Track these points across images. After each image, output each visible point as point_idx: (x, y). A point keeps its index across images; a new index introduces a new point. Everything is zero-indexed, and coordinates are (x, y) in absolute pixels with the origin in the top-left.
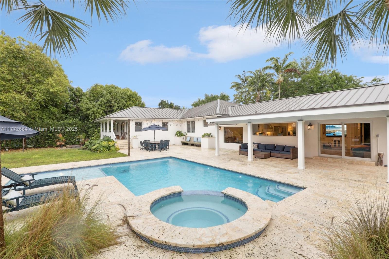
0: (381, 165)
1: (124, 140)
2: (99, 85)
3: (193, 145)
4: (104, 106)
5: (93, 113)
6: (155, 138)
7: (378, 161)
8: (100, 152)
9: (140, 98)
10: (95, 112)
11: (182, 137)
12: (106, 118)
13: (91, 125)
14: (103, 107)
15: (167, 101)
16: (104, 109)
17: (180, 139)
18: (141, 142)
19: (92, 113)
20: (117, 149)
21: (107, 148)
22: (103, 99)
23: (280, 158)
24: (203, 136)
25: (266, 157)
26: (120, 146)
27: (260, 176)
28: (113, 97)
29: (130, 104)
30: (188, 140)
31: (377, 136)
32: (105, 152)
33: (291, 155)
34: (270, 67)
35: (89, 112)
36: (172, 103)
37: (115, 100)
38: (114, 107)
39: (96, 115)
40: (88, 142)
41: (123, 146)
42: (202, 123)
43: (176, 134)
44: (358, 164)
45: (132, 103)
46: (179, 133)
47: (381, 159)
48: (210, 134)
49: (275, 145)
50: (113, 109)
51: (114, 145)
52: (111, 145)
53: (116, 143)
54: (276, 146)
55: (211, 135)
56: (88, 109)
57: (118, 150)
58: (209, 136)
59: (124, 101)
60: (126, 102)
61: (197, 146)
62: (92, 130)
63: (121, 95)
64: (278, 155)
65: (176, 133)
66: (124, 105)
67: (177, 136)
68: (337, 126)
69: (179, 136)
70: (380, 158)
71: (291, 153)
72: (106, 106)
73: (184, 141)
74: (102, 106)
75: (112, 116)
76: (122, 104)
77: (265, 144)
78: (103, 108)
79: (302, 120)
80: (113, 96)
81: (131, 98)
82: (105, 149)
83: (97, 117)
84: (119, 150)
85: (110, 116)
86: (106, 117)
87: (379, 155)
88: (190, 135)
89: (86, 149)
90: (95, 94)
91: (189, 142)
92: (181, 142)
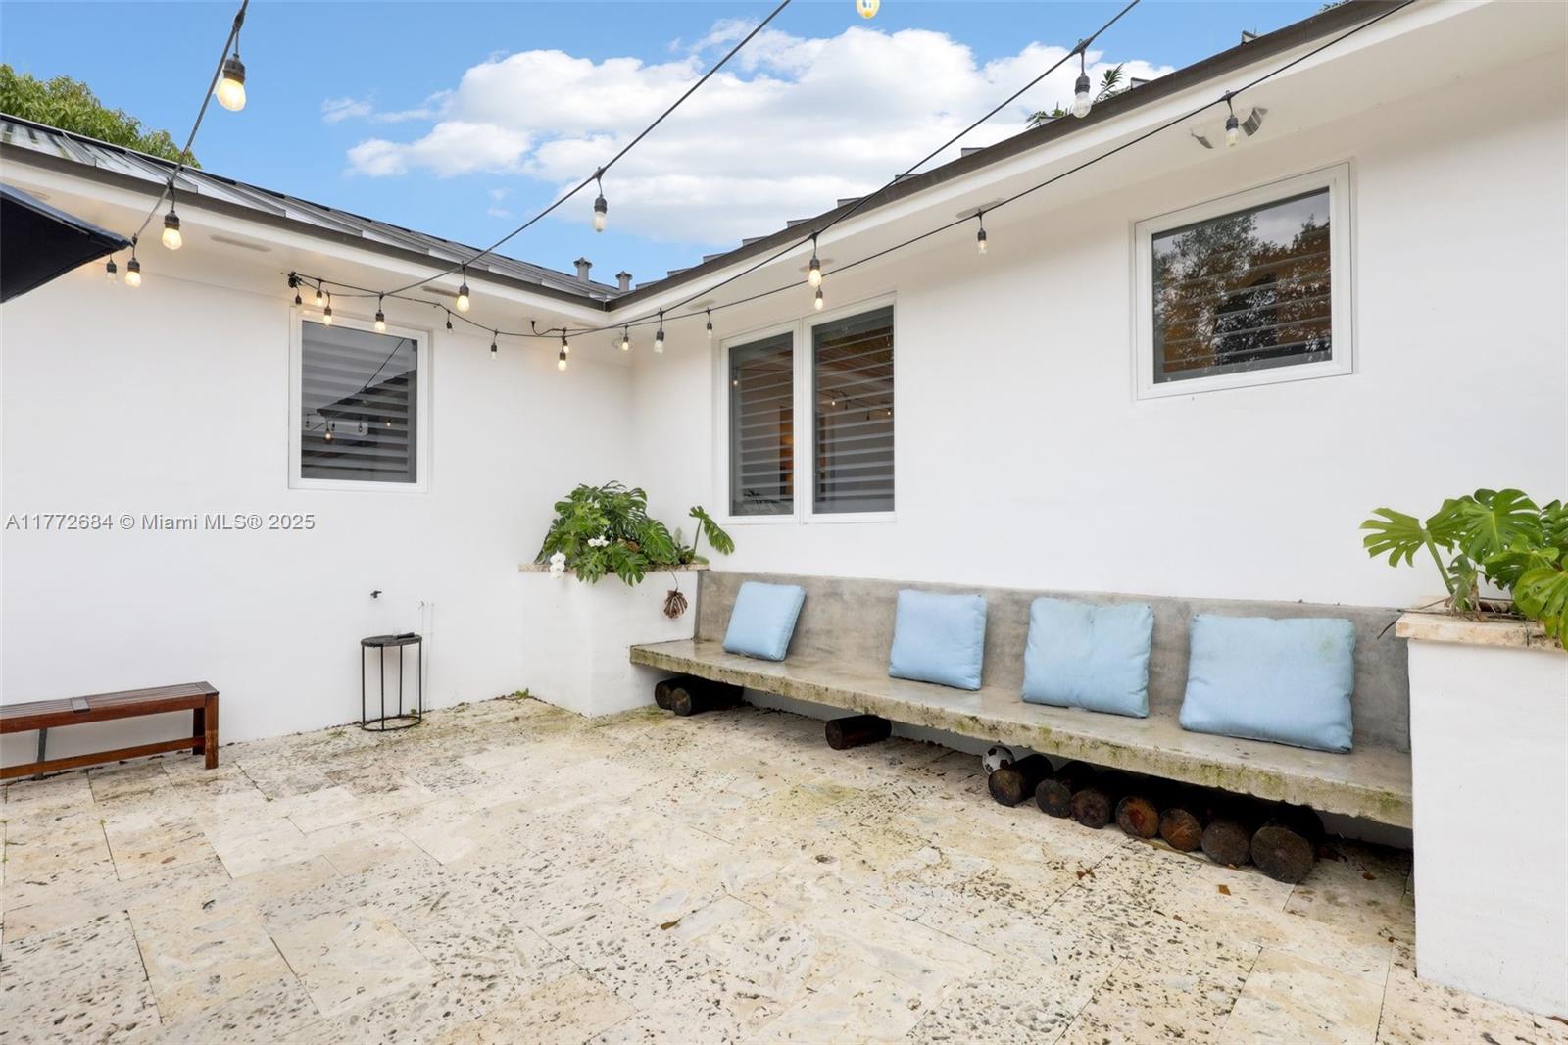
43: (554, 543)
46: (611, 513)
67: (578, 560)
69: (611, 565)
92: (630, 664)
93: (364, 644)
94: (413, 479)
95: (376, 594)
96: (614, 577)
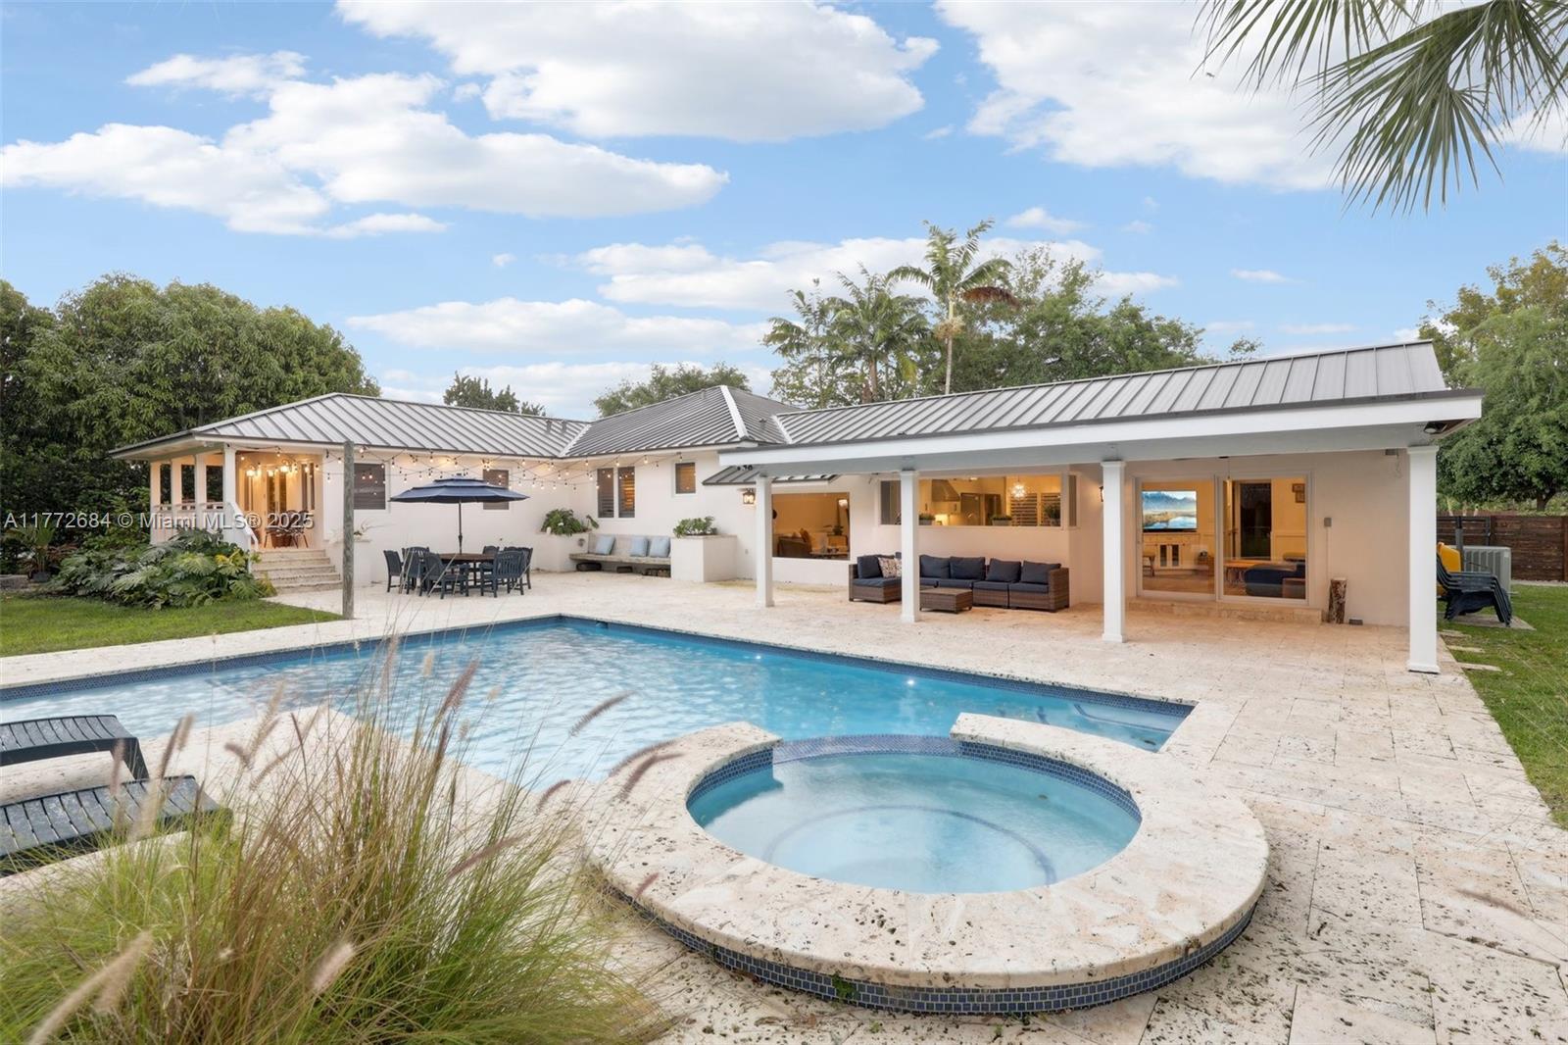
0: (1341, 621)
1: (291, 549)
2: (132, 279)
3: (627, 569)
4: (165, 384)
5: (102, 415)
6: (460, 537)
7: (1331, 606)
8: (167, 604)
9: (356, 358)
10: (115, 411)
11: (577, 536)
12: (197, 438)
13: (87, 477)
14: (158, 386)
15: (486, 382)
16: (164, 396)
17: (564, 546)
18: (391, 556)
19: (96, 412)
20: (264, 590)
21: (209, 586)
22: (159, 346)
23: (1009, 608)
24: (681, 531)
25: (961, 606)
26: (272, 575)
27: (998, 673)
28: (214, 345)
29: (304, 382)
30: (606, 551)
31: (1327, 522)
32: (196, 602)
33: (1052, 595)
34: (917, 273)
35: (74, 406)
36: (508, 393)
37: (227, 357)
38: (220, 390)
39: (118, 423)
40: (82, 559)
41: (290, 575)
42: (667, 477)
43: (547, 525)
44: (1273, 620)
45: (316, 377)
46: (563, 517)
47: (1341, 601)
48: (708, 519)
49: (984, 560)
50: (218, 398)
51: (246, 568)
52: (233, 570)
53: (255, 559)
54: (987, 563)
55: (713, 525)
56: (73, 393)
57: (268, 596)
58: (702, 528)
59: (275, 364)
60: (287, 368)
61: (646, 574)
62: (95, 501)
63: (259, 337)
64: (1002, 598)
65: (545, 517)
66: (277, 385)
67: (555, 531)
68: (1179, 495)
69: (563, 531)
70: (1338, 596)
71: (1051, 588)
72: (178, 385)
73: (581, 552)
74: (157, 381)
75: (230, 431)
76: (268, 379)
77: (949, 556)
78: (156, 394)
79: (1118, 460)
80: (214, 338)
81: (313, 354)
82: (194, 590)
83: (126, 434)
84: (274, 592)
85: (222, 432)
86: (200, 434)
87: (1335, 585)
88: (614, 526)
89: (72, 592)
90: (113, 320)
91: (610, 558)
92: (569, 558)
94: (508, 509)
96: (564, 535)
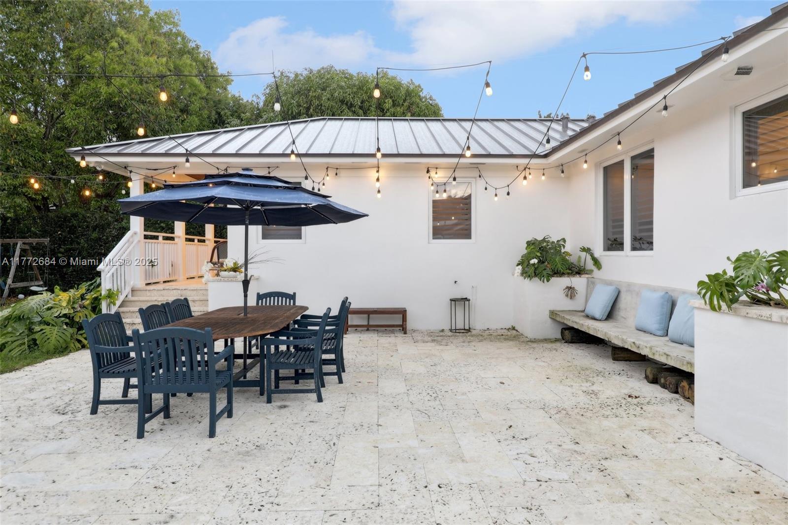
11: (563, 282)
17: (544, 299)
69: (537, 273)
92: (549, 318)
93: (451, 300)
94: (470, 238)
95: (455, 282)
96: (537, 279)
